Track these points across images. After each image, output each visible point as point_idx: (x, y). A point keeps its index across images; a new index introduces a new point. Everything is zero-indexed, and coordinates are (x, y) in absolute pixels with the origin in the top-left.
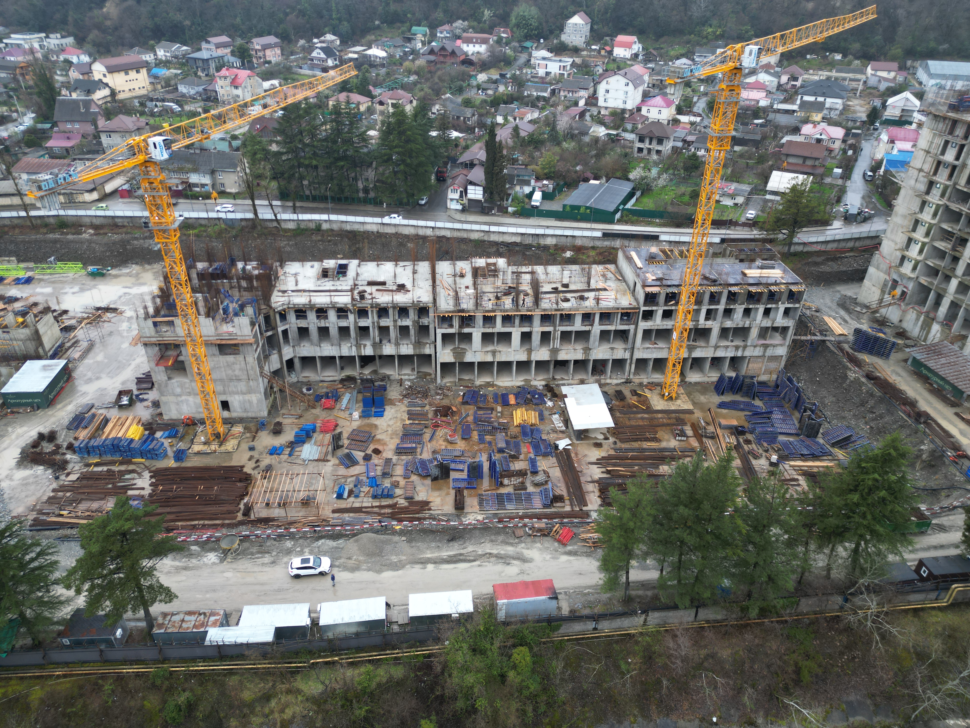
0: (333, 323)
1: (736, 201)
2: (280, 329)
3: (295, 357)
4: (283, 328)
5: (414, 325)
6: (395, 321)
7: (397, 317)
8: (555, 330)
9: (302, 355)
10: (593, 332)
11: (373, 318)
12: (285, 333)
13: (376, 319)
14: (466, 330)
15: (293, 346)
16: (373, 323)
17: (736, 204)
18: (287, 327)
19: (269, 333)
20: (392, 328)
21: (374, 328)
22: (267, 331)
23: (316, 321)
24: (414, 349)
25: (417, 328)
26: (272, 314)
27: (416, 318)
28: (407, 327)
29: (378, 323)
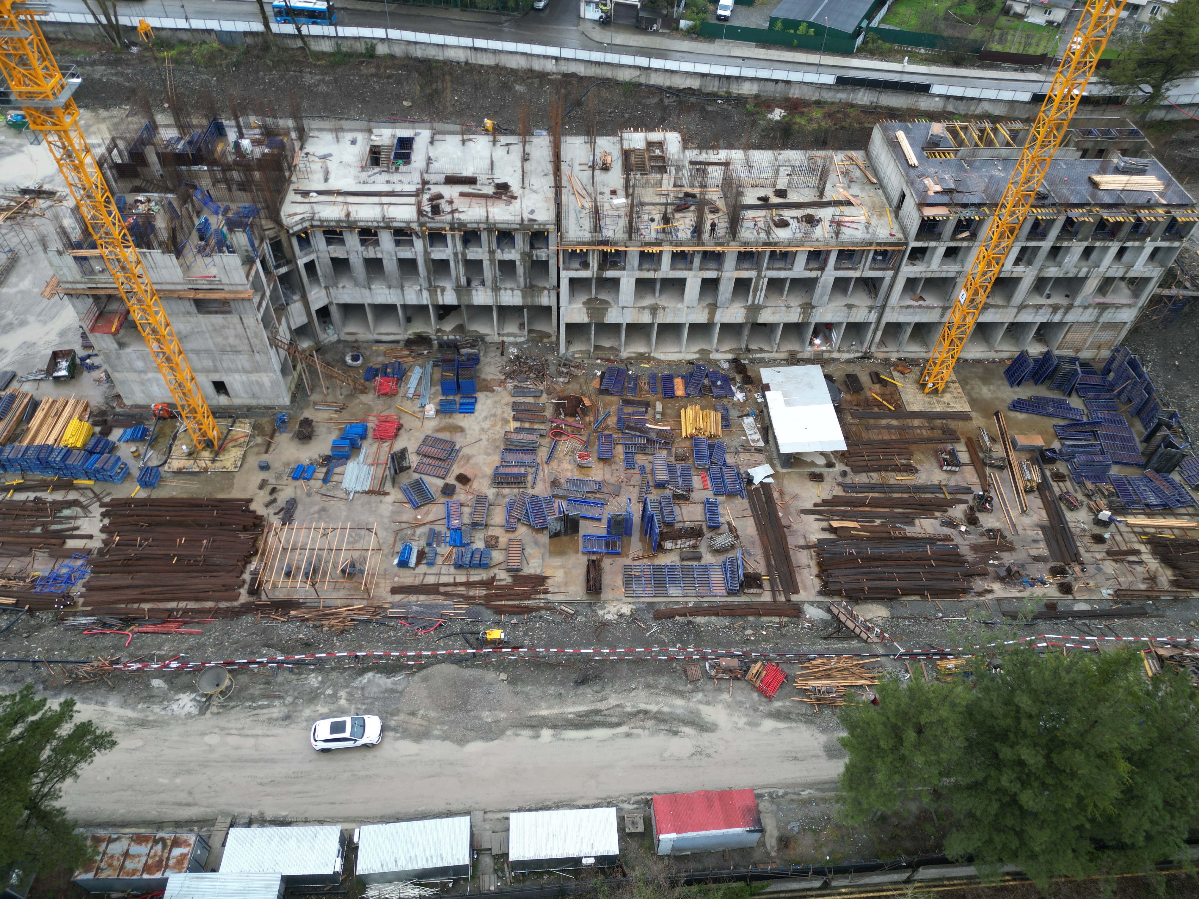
0: (389, 253)
1: (1051, 18)
2: (301, 262)
3: (331, 303)
4: (306, 260)
5: (523, 260)
6: (492, 252)
7: (494, 246)
8: (759, 276)
9: (342, 301)
10: (822, 280)
11: (455, 246)
12: (310, 267)
13: (459, 247)
14: (610, 274)
15: (326, 288)
16: (456, 254)
17: (1050, 23)
18: (313, 257)
19: (283, 270)
20: (486, 264)
21: (456, 262)
22: (277, 267)
23: (360, 248)
24: (524, 297)
25: (528, 264)
26: (283, 238)
27: (527, 249)
28: (512, 263)
29: (464, 254)
